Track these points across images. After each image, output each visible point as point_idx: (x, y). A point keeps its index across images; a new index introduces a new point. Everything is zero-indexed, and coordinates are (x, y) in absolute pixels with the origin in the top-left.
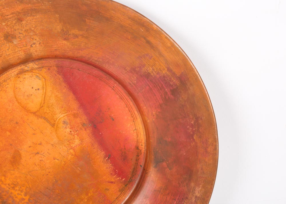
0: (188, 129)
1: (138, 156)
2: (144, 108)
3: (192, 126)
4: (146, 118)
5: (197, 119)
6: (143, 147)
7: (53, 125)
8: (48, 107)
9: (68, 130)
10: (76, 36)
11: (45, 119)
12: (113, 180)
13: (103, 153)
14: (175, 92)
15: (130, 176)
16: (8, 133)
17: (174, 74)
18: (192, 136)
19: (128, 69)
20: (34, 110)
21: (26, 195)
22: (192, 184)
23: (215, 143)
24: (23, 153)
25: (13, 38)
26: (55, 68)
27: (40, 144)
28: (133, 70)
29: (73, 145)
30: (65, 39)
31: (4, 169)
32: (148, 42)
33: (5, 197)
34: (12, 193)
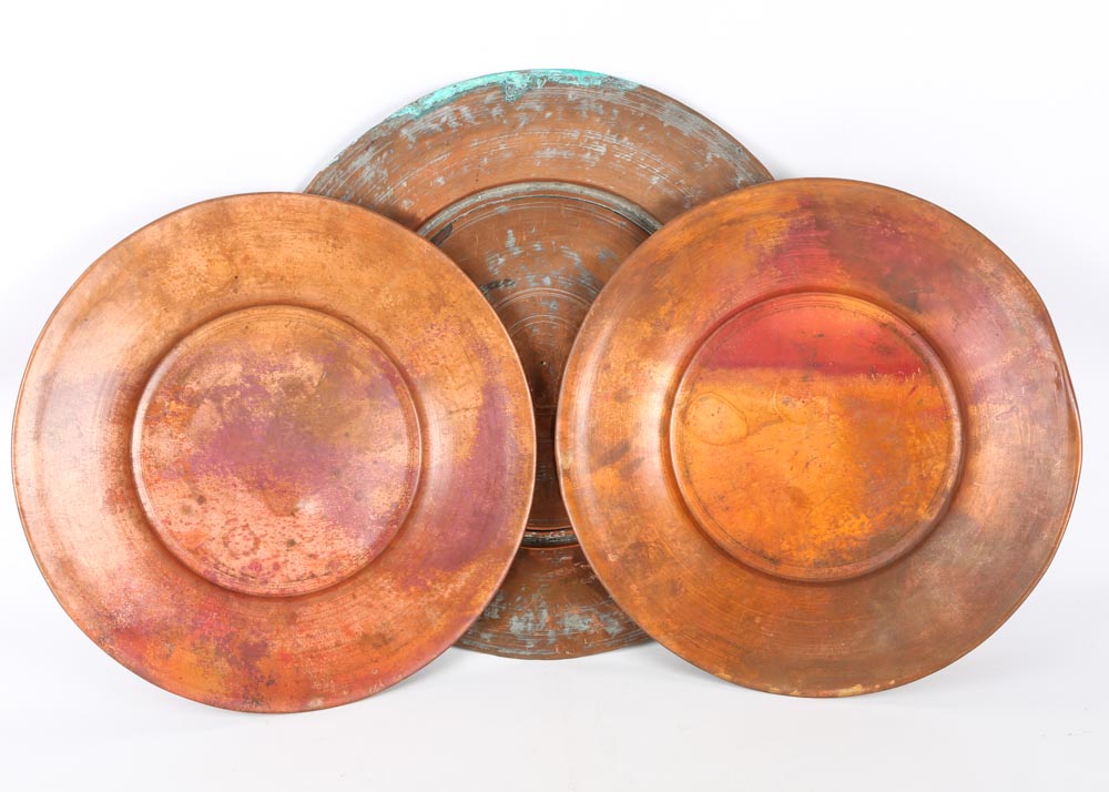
0: (885, 234)
1: (896, 331)
2: (825, 281)
3: (884, 227)
4: (842, 287)
5: (875, 213)
6: (886, 317)
7: (780, 420)
8: (752, 410)
9: (799, 404)
10: (671, 312)
11: (764, 425)
12: (911, 386)
13: (861, 376)
14: (820, 225)
15: (918, 358)
16: (755, 485)
17: (794, 213)
18: (898, 233)
19: (755, 271)
20: (744, 431)
21: (859, 518)
22: (971, 270)
23: (923, 206)
24: (795, 483)
25: (626, 392)
26: (704, 370)
27: (796, 453)
28: (762, 266)
29: (825, 410)
30: (667, 329)
31: (803, 521)
32: (730, 223)
33: (844, 546)
34: (843, 534)
